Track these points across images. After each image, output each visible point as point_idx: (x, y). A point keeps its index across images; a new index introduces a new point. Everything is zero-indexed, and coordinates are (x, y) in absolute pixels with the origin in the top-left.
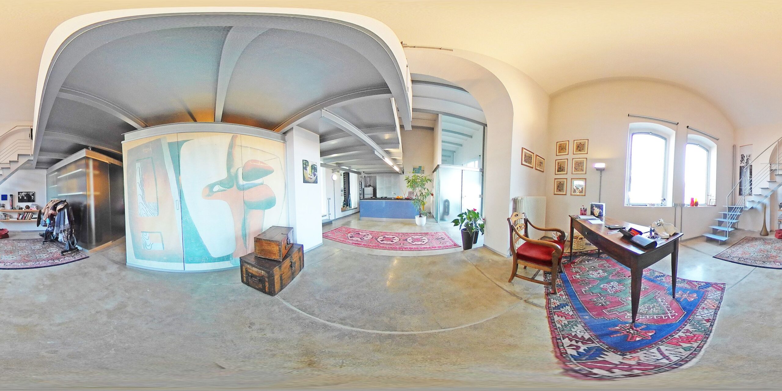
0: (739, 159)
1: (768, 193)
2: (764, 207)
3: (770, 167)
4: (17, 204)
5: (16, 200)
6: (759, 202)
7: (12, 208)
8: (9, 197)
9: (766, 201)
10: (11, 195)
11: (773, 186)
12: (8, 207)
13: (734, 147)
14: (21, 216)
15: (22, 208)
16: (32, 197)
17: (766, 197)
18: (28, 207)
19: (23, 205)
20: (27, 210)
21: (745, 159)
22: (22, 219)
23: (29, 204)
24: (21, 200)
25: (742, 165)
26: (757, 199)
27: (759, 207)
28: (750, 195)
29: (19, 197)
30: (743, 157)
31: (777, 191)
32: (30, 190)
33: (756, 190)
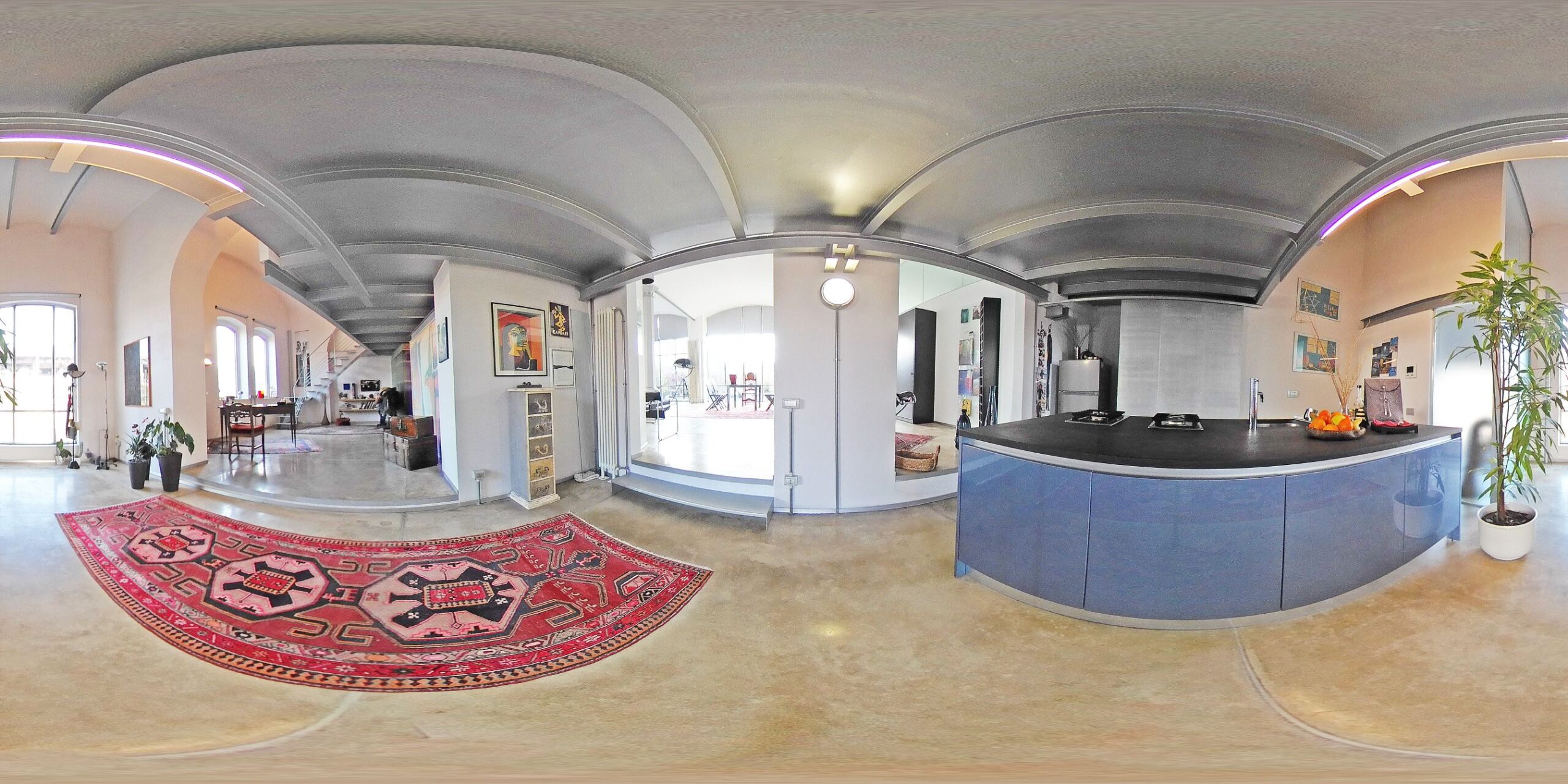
0: (295, 346)
1: (328, 383)
2: (324, 397)
3: (329, 355)
4: (360, 393)
5: (359, 389)
6: (319, 393)
7: (355, 398)
8: (351, 386)
9: (326, 391)
10: (354, 385)
11: (332, 377)
12: (351, 397)
13: (289, 333)
14: (364, 406)
15: (365, 398)
16: (376, 385)
17: (326, 387)
18: (371, 396)
19: (367, 394)
20: (371, 399)
21: (302, 347)
22: (365, 408)
23: (373, 393)
24: (364, 389)
25: (299, 353)
26: (317, 389)
27: (319, 398)
28: (310, 385)
29: (362, 386)
30: (299, 344)
31: (336, 380)
32: (374, 377)
33: (315, 380)
